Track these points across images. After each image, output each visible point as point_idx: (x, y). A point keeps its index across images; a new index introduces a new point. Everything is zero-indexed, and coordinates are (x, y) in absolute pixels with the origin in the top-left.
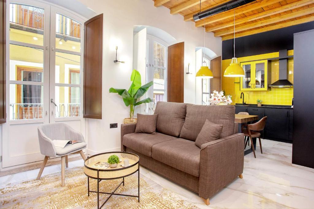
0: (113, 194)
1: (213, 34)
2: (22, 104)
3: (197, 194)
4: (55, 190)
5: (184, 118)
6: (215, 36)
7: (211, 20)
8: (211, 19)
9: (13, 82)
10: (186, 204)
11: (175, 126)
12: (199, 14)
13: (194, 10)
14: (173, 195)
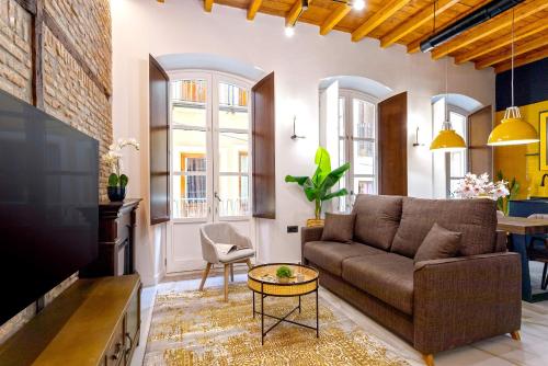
0: (283, 319)
1: (474, 64)
2: (186, 199)
3: (411, 344)
4: (217, 305)
5: (398, 221)
6: (476, 68)
7: (464, 41)
8: (464, 38)
9: (177, 174)
10: (391, 356)
11: (382, 232)
12: (430, 38)
13: (426, 31)
14: (372, 339)
